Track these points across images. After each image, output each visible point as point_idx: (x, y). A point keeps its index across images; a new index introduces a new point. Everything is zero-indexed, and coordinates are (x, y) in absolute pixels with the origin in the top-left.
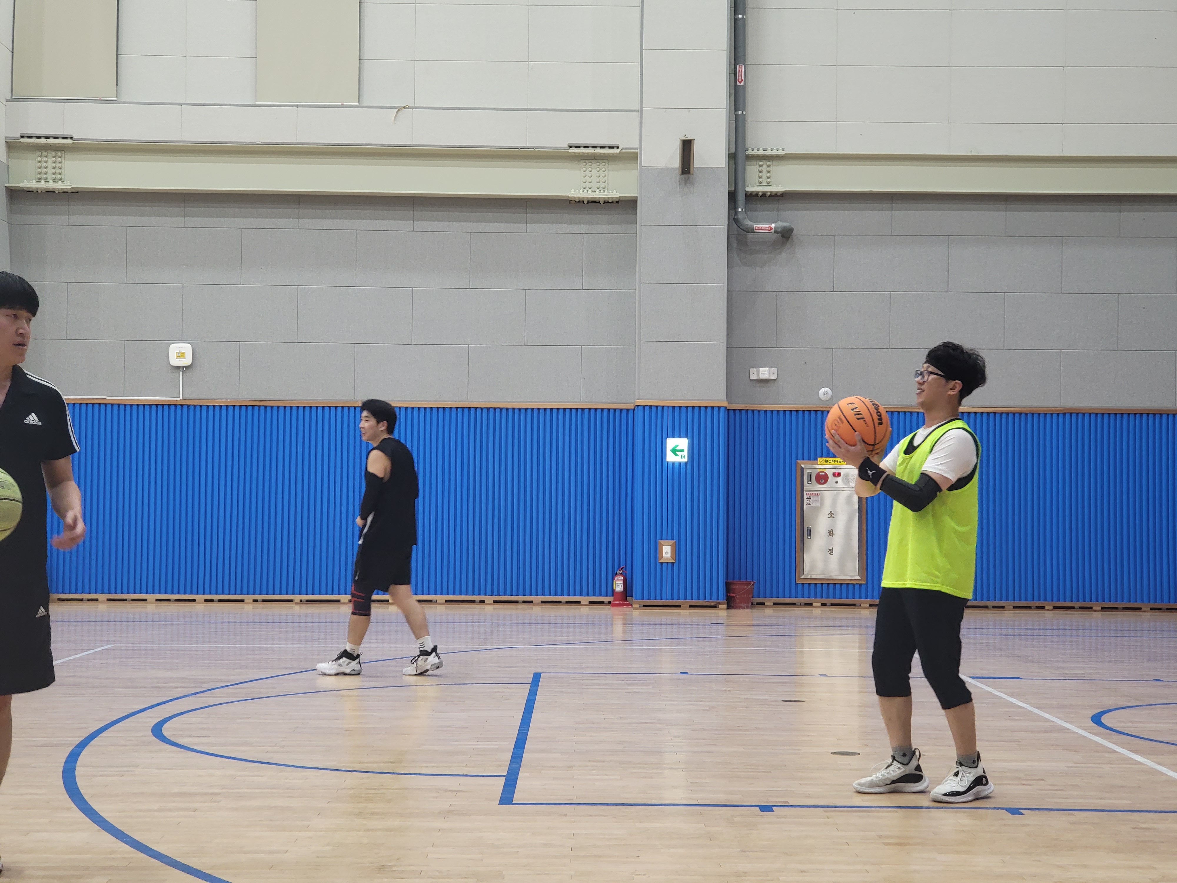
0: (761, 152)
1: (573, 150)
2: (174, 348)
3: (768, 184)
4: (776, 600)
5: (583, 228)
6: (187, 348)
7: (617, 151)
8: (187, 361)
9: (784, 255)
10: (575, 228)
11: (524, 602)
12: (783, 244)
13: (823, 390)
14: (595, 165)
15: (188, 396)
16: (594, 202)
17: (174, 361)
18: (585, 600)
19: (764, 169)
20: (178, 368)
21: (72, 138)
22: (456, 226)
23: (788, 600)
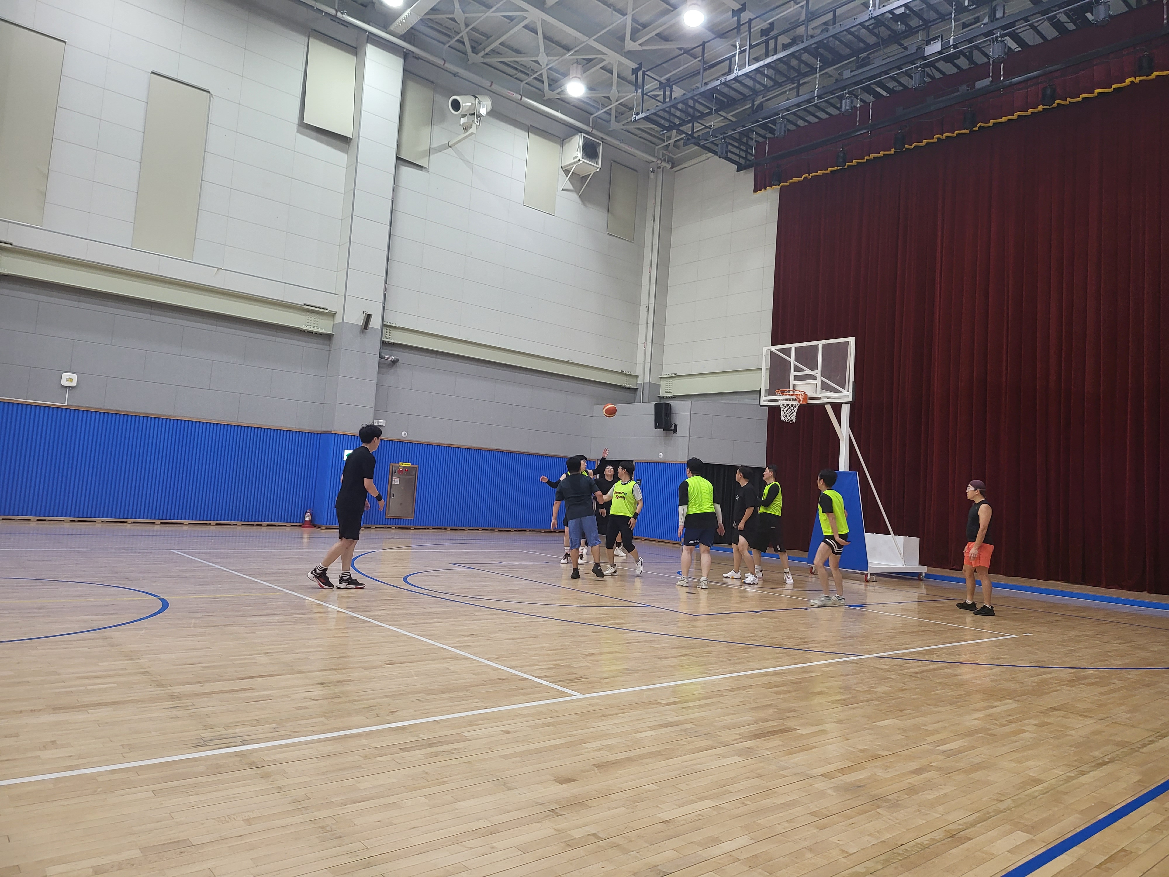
0: (388, 324)
1: (305, 307)
2: (65, 376)
3: (389, 338)
4: (376, 526)
5: (304, 344)
6: (74, 377)
7: (327, 311)
8: (74, 384)
9: (392, 370)
10: (300, 343)
11: (257, 525)
12: (392, 366)
13: (404, 433)
14: (313, 315)
15: (70, 404)
16: (310, 333)
17: (64, 383)
18: (288, 524)
19: (388, 331)
20: (66, 387)
21: (11, 244)
22: (239, 332)
23: (381, 526)
